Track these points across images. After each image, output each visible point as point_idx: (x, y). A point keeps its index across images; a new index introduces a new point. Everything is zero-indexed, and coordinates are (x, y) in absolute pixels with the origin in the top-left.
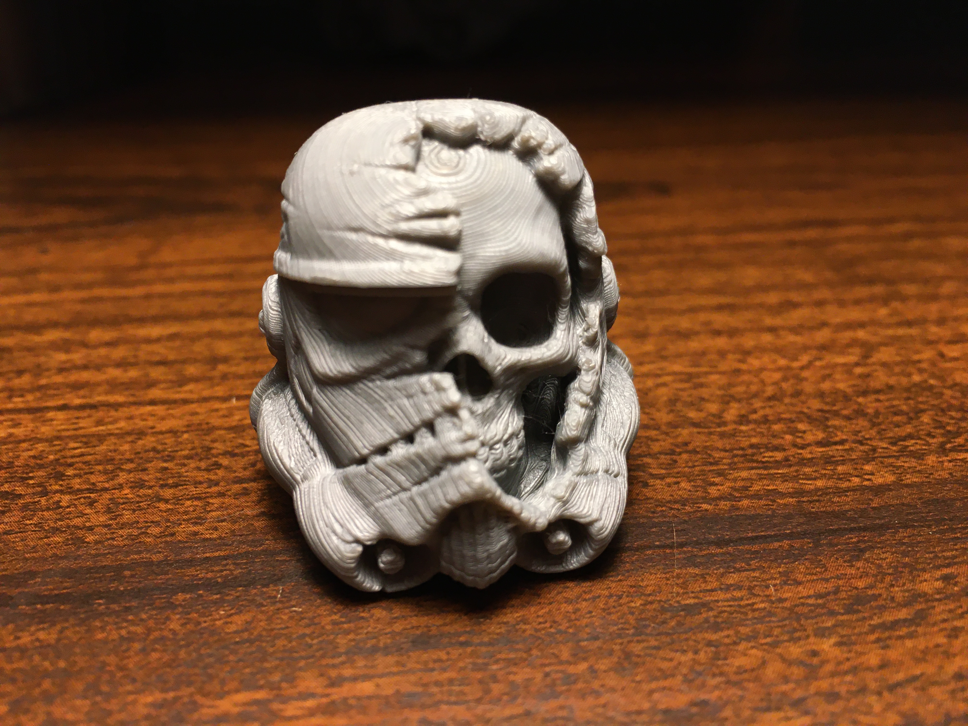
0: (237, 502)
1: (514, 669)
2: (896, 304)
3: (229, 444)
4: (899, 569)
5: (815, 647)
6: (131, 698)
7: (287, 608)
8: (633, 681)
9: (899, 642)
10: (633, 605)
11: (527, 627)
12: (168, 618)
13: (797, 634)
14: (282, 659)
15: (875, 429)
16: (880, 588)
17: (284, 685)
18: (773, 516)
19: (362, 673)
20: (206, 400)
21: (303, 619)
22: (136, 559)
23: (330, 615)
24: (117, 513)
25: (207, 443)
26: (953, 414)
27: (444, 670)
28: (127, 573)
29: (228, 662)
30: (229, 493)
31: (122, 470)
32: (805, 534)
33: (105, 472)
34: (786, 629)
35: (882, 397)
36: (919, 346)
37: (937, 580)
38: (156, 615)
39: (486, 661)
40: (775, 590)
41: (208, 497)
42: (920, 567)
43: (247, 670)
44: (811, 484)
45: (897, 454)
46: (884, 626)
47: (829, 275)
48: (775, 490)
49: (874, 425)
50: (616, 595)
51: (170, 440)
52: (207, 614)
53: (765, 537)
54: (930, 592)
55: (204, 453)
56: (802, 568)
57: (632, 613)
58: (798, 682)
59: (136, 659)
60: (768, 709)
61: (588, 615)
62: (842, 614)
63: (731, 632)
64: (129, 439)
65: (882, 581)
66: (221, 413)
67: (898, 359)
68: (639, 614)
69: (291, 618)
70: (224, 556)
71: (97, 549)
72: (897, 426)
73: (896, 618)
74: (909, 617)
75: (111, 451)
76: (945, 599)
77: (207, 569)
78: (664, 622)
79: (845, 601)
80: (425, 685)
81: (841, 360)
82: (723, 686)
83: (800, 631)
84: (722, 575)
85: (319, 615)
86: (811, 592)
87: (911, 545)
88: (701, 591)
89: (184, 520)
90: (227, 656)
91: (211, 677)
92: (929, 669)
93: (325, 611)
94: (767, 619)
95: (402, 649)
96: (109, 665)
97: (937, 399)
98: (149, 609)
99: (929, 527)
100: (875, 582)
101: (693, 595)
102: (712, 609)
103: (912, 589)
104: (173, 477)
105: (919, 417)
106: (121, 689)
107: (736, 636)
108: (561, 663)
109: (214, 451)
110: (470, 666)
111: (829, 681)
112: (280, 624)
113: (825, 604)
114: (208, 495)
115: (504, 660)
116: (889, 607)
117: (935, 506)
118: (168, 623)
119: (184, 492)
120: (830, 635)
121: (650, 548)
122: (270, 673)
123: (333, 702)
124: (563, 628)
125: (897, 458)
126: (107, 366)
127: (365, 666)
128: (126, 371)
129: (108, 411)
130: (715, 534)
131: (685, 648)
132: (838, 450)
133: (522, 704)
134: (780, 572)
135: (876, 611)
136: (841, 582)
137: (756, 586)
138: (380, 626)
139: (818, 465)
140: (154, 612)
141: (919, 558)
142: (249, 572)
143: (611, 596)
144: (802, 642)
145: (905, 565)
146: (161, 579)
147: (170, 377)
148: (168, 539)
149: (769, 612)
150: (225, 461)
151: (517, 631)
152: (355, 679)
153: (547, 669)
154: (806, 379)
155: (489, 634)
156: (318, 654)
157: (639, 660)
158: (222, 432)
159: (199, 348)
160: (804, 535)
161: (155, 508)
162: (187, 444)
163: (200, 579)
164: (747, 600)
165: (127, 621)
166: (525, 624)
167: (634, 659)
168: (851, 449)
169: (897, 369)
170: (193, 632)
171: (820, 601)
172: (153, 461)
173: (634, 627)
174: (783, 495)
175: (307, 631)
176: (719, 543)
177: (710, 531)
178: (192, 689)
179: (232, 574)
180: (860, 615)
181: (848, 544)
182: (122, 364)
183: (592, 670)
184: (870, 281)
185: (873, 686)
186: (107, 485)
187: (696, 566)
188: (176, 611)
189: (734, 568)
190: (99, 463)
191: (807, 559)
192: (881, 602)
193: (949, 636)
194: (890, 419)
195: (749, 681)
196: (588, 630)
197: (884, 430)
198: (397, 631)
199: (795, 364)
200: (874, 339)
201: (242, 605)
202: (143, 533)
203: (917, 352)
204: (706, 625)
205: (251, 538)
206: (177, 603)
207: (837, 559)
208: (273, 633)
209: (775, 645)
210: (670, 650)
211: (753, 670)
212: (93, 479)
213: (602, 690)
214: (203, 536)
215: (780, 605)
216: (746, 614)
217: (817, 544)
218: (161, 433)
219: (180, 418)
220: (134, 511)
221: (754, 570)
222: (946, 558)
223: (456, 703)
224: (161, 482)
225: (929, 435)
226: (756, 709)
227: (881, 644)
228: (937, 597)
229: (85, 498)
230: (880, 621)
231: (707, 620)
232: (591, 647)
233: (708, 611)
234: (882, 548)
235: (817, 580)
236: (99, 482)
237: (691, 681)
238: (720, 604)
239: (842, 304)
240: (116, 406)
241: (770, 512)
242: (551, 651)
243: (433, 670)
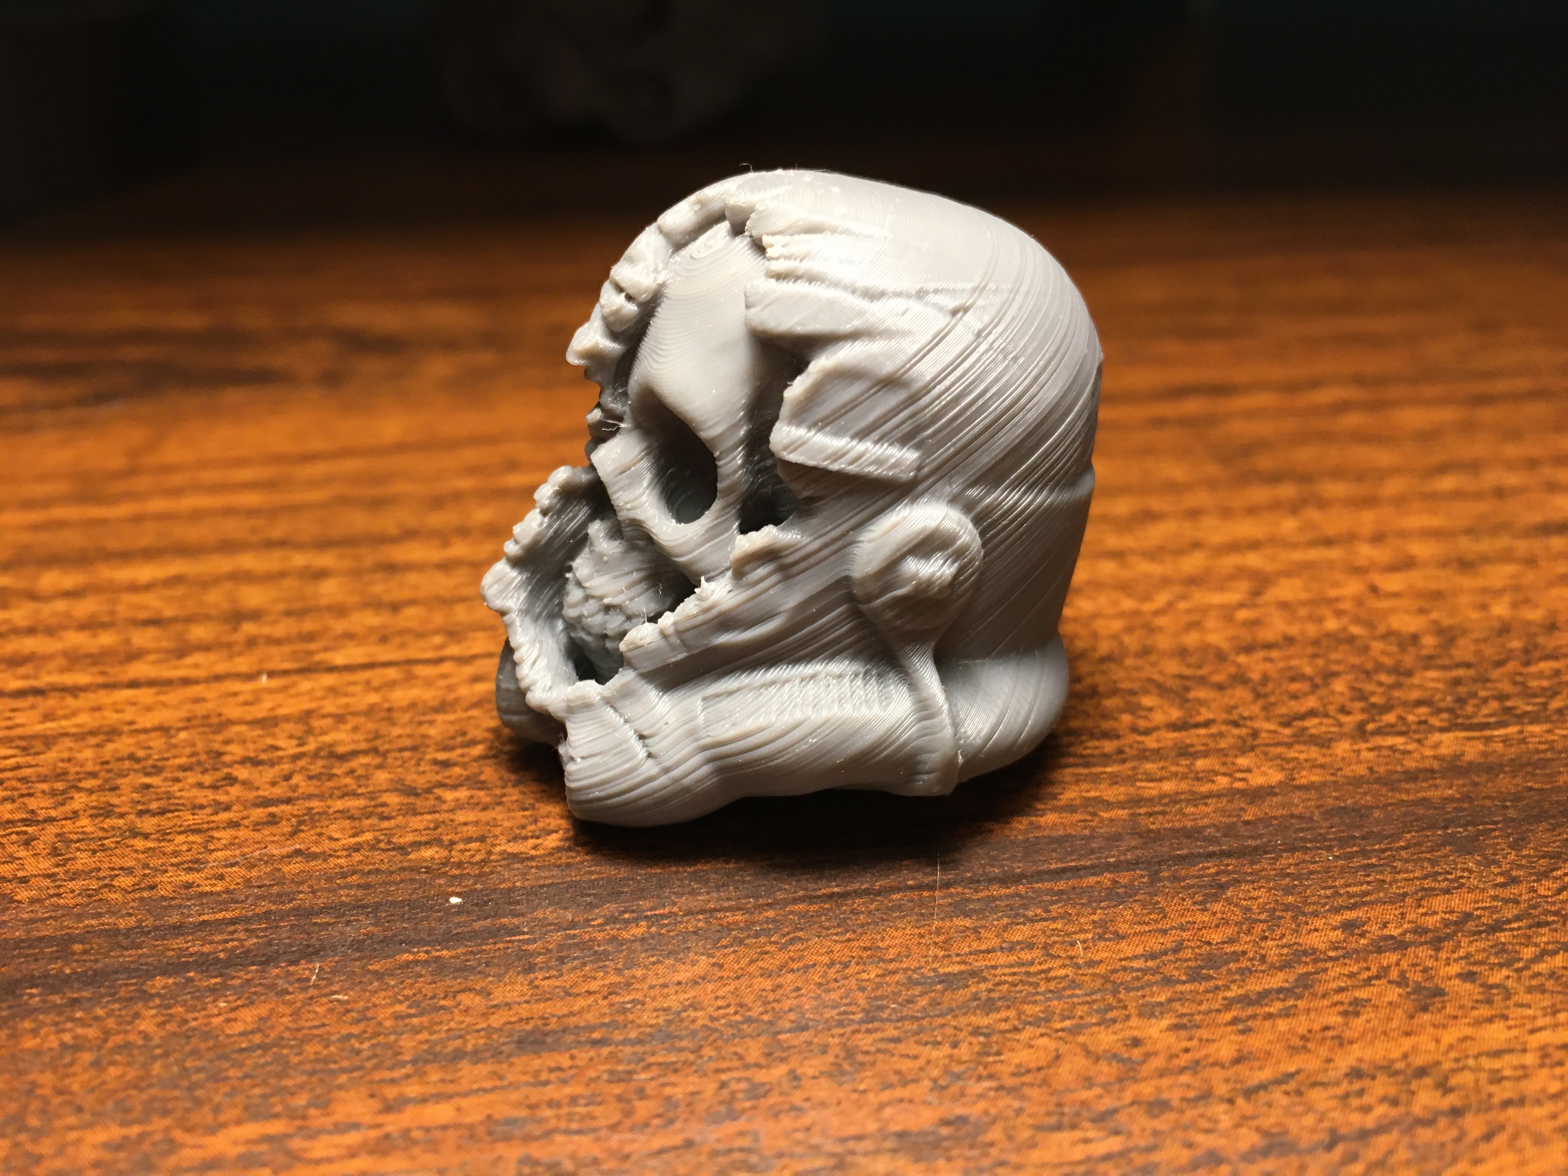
0: (258, 836)
1: (673, 1078)
2: (1312, 514)
3: (251, 746)
4: (1277, 913)
5: (1136, 1033)
6: (73, 1135)
7: (326, 995)
8: (854, 1091)
9: (1268, 1024)
10: (865, 976)
11: (699, 1014)
12: (137, 1015)
13: (1110, 1015)
14: (312, 1073)
15: (1260, 703)
16: (1246, 943)
17: (313, 1112)
18: (1092, 837)
19: (434, 1091)
20: (218, 678)
21: (348, 1011)
22: (92, 926)
23: (391, 1005)
24: (67, 856)
25: (216, 746)
26: (1383, 678)
27: (564, 1082)
28: (78, 947)
29: (227, 1079)
30: (246, 822)
31: (79, 789)
32: (1137, 863)
33: (53, 793)
34: (1095, 1007)
35: (1274, 654)
36: (1338, 576)
37: (1335, 928)
38: (120, 1010)
39: (630, 1067)
40: (1085, 949)
41: (212, 829)
42: (1308, 909)
43: (257, 1091)
44: (1153, 788)
45: (1290, 740)
46: (1246, 1000)
47: (1213, 469)
48: (1097, 797)
49: (1258, 696)
50: (840, 963)
51: (157, 742)
52: (199, 1007)
53: (1077, 869)
54: (1322, 947)
55: (211, 761)
56: (1128, 915)
57: (863, 989)
58: (1106, 1086)
59: (86, 1077)
60: (1058, 1128)
61: (795, 994)
62: (1184, 983)
63: (1012, 1013)
64: (93, 741)
65: (1249, 931)
66: (241, 698)
67: (1304, 596)
68: (873, 990)
69: (331, 1011)
70: (231, 919)
71: (32, 911)
72: (1294, 697)
73: (1267, 987)
74: (1286, 985)
75: (62, 761)
76: (1344, 957)
77: (203, 939)
78: (910, 1002)
79: (1190, 963)
80: (532, 1107)
81: (1217, 598)
82: (992, 1094)
83: (1117, 1008)
84: (1005, 928)
85: (375, 1006)
86: (1140, 950)
87: (1299, 877)
88: (971, 953)
89: (172, 865)
90: (226, 1070)
91: (199, 1103)
92: (1309, 1063)
93: (384, 999)
94: (1068, 992)
95: (501, 1053)
96: (42, 1086)
97: (1360, 656)
98: (109, 1002)
99: (1329, 849)
100: (1238, 933)
101: (958, 959)
102: (985, 980)
103: (1295, 943)
104: (158, 799)
105: (1329, 684)
106: (58, 1123)
107: (1019, 1019)
108: (747, 1067)
109: (227, 758)
110: (605, 1076)
111: (1155, 1082)
112: (312, 1020)
113: (1158, 967)
114: (212, 825)
115: (660, 1064)
116: (1256, 971)
117: (1341, 817)
118: (137, 1021)
119: (175, 821)
120: (1162, 1013)
121: (898, 890)
122: (292, 1094)
123: (387, 1136)
124: (753, 1014)
125: (1290, 746)
126: (66, 628)
127: (443, 1081)
128: (95, 636)
129: (63, 698)
130: (1002, 866)
131: (939, 1039)
132: (1199, 736)
133: (682, 1130)
134: (1094, 922)
135: (1237, 977)
136: (1185, 935)
137: (1055, 942)
138: (468, 1020)
139: (1166, 759)
140: (117, 1006)
141: (1308, 897)
142: (270, 943)
143: (833, 963)
144: (1118, 1026)
145: (1287, 908)
146: (129, 956)
147: (164, 644)
148: (145, 894)
149: (1073, 981)
150: (242, 773)
151: (682, 1021)
152: (424, 1100)
153: (724, 1077)
154: (1160, 629)
155: (639, 1026)
156: (369, 1064)
157: (867, 1059)
158: (243, 728)
159: (215, 598)
160: (1134, 864)
161: (128, 846)
162: (184, 747)
163: (191, 955)
164: (1040, 964)
165: (73, 1020)
166: (696, 1009)
167: (860, 1058)
168: (1221, 735)
169: (1302, 612)
170: (174, 1034)
171: (1150, 964)
172: (127, 775)
173: (864, 1010)
174: (1109, 805)
175: (355, 1030)
176: (1005, 880)
177: (993, 862)
178: (168, 1121)
179: (243, 946)
180: (1211, 984)
181: (1203, 876)
182: (90, 625)
183: (794, 1077)
184: (1274, 478)
185: (1222, 1089)
186: (53, 813)
187: (966, 915)
188: (151, 1004)
189: (1024, 916)
190: (44, 779)
191: (1136, 901)
192: (1244, 964)
193: (1345, 1014)
194: (1284, 687)
195: (1032, 1085)
196: (792, 1016)
197: (1272, 704)
198: (495, 1025)
199: (1147, 607)
200: (1270, 567)
201: (255, 993)
202: (106, 886)
203: (1335, 584)
204: (975, 1004)
205: (275, 890)
206: (153, 991)
207: (1184, 900)
208: (300, 1035)
209: (1077, 1030)
210: (916, 1042)
211: (1039, 1069)
212: (32, 803)
213: (806, 1105)
214: (200, 890)
215: (1090, 971)
216: (1037, 985)
217: (1155, 878)
218: (145, 731)
219: (176, 707)
220: (94, 852)
221: (1054, 919)
222: (1350, 896)
223: (579, 1132)
224: (140, 807)
225: (1344, 710)
226: (1039, 1128)
227: (1240, 1027)
228: (1332, 954)
229: (18, 833)
230: (1241, 991)
231: (975, 997)
232: (795, 1042)
233: (978, 983)
234: (1253, 882)
235: (1150, 931)
236: (42, 809)
237: (944, 1088)
238: (999, 971)
239: (1226, 513)
240: (75, 691)
241: (1087, 832)
242: (734, 1049)
243: (546, 1083)
